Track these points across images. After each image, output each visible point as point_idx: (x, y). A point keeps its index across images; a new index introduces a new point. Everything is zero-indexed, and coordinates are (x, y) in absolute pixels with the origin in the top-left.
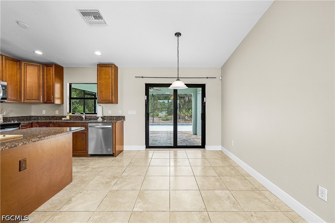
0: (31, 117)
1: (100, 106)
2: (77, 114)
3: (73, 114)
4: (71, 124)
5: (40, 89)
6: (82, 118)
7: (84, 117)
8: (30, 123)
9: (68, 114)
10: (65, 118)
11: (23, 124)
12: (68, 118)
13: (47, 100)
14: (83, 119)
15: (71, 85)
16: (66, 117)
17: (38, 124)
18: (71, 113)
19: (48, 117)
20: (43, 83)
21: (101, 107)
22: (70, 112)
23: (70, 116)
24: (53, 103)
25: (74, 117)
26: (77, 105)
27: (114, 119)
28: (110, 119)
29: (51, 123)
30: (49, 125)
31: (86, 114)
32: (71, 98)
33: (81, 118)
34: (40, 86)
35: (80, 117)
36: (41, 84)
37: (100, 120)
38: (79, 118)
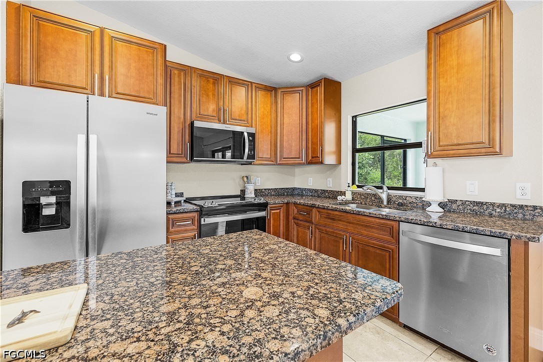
0: (294, 189)
1: (435, 165)
2: (369, 189)
3: (358, 187)
4: (354, 216)
5: (302, 136)
6: (380, 200)
7: (384, 197)
8: (284, 203)
9: (349, 186)
10: (343, 197)
11: (273, 204)
12: (349, 196)
13: (312, 157)
14: (382, 202)
15: (356, 119)
16: (343, 194)
17: (296, 205)
18: (355, 186)
19: (316, 191)
20: (307, 123)
21: (438, 170)
22: (353, 183)
23: (353, 193)
24: (322, 163)
25: (360, 194)
26: (370, 169)
27: (491, 215)
28: (475, 214)
29: (314, 207)
30: (312, 210)
31: (389, 188)
32: (355, 150)
33: (378, 202)
34: (302, 131)
35: (375, 195)
36: (304, 126)
37: (435, 211)
38: (373, 198)
